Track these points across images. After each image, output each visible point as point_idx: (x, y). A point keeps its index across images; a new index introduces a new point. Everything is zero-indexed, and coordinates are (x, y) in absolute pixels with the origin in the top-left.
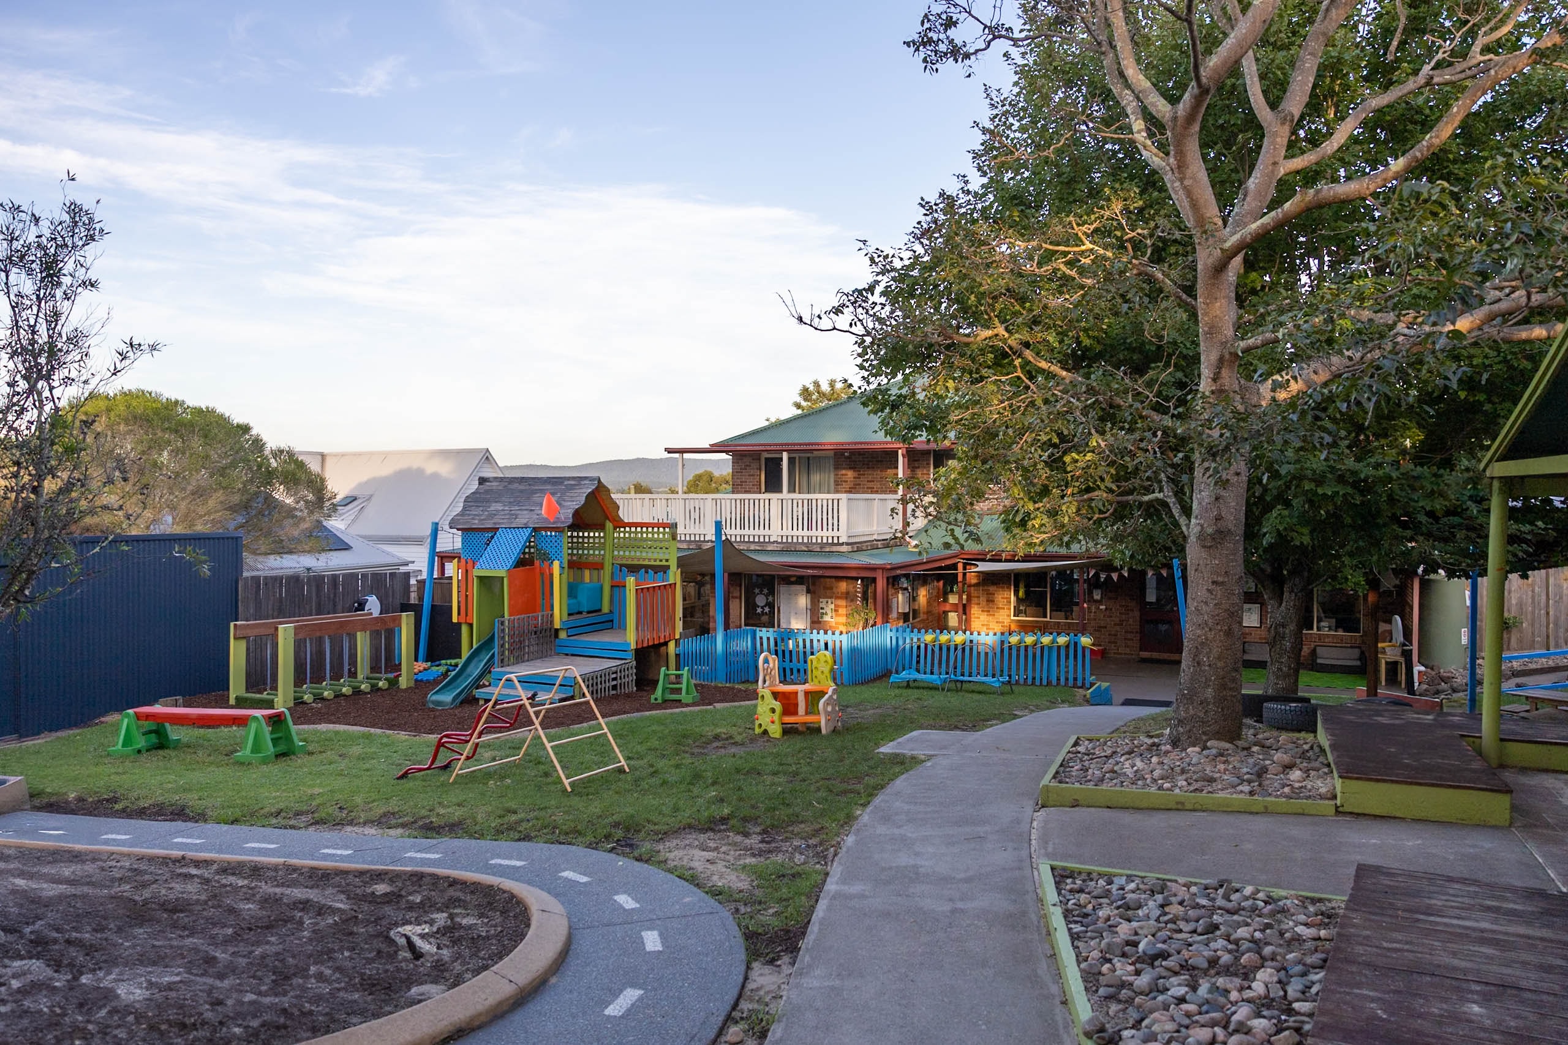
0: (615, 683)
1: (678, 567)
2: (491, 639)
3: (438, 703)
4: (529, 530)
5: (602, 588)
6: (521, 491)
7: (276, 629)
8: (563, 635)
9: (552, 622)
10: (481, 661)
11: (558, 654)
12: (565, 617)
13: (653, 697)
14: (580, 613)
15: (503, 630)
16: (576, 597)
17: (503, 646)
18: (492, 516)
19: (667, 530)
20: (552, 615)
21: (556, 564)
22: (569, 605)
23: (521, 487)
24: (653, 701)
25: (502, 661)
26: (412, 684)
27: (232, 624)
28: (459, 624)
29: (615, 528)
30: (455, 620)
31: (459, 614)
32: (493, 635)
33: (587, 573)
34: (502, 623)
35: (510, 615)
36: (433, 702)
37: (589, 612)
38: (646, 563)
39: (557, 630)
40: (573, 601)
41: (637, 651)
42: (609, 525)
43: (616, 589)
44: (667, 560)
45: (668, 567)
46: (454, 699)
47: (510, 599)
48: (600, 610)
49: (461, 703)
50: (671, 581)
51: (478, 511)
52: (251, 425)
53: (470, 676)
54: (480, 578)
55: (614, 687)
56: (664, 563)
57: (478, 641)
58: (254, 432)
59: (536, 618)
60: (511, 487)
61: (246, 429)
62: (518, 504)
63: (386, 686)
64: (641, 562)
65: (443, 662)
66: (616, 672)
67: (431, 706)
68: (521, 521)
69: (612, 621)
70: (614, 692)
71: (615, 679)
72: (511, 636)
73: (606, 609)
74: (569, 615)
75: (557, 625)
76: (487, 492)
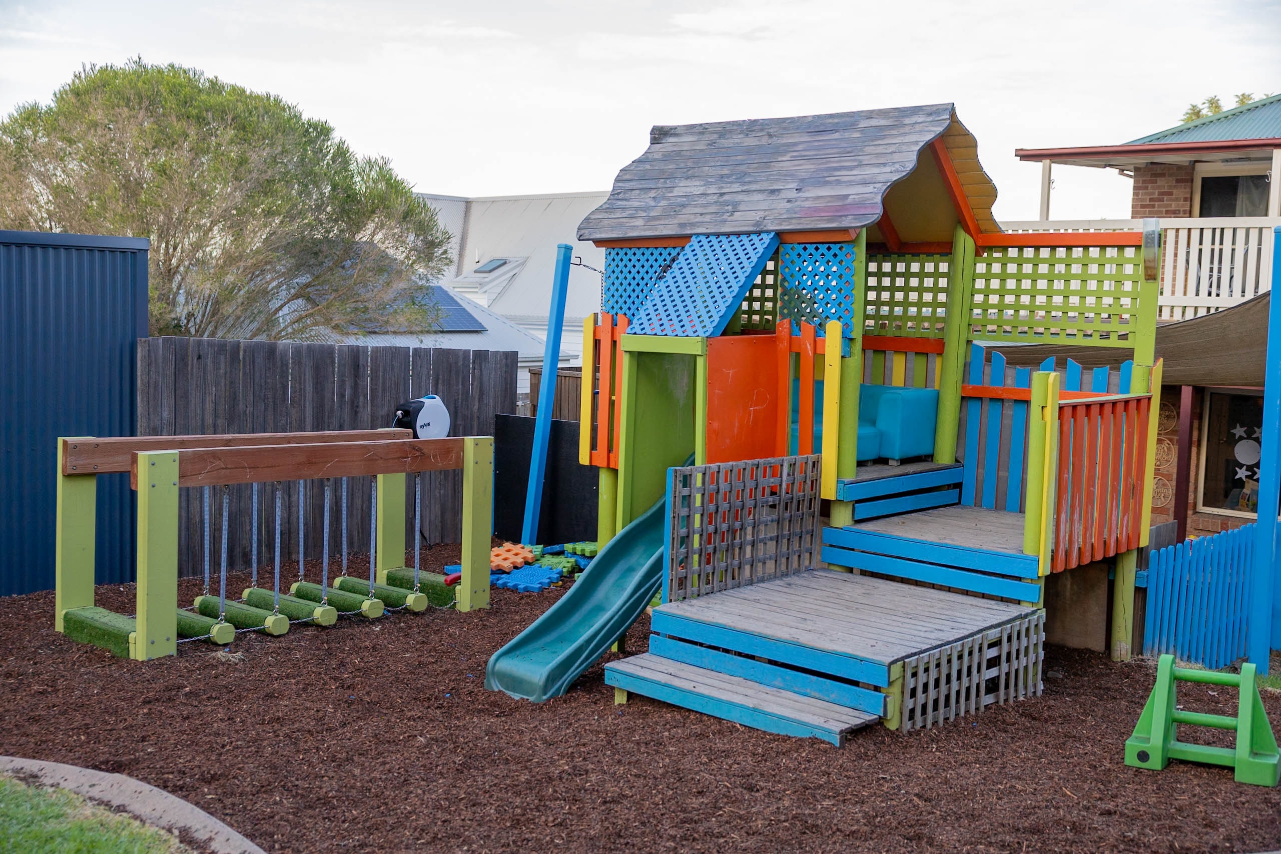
0: (993, 673)
1: (1158, 354)
2: (658, 517)
3: (515, 683)
4: (767, 238)
5: (937, 399)
6: (749, 151)
7: (134, 460)
8: (842, 518)
9: (815, 483)
10: (631, 570)
11: (829, 566)
12: (850, 473)
13: (1132, 746)
14: (882, 461)
15: (687, 500)
16: (873, 423)
17: (685, 540)
18: (676, 209)
19: (1130, 252)
20: (816, 464)
21: (834, 331)
22: (860, 439)
23: (751, 141)
24: (1131, 760)
25: (682, 582)
26: (484, 602)
27: (60, 440)
28: (593, 471)
29: (978, 253)
30: (584, 458)
31: (593, 446)
32: (662, 509)
33: (898, 363)
34: (686, 481)
35: (711, 457)
36: (504, 677)
37: (904, 461)
38: (1062, 341)
39: (826, 507)
40: (869, 430)
41: (1052, 581)
42: (965, 243)
43: (974, 407)
44: (1123, 337)
45: (1128, 354)
46: (552, 678)
47: (710, 416)
48: (929, 457)
49: (573, 687)
50: (1137, 390)
51: (647, 199)
52: (331, 124)
53: (600, 609)
54: (641, 358)
55: (992, 686)
56: (1113, 342)
57: (630, 515)
58: (336, 136)
59: (776, 471)
60: (724, 142)
61: (324, 131)
62: (741, 178)
63: (422, 607)
64: (1048, 340)
65: (568, 547)
66: (997, 643)
67: (496, 686)
68: (743, 220)
69: (959, 486)
70: (988, 699)
71: (993, 663)
72: (709, 517)
73: (945, 454)
74: (860, 464)
75: (828, 491)
76: (667, 157)
